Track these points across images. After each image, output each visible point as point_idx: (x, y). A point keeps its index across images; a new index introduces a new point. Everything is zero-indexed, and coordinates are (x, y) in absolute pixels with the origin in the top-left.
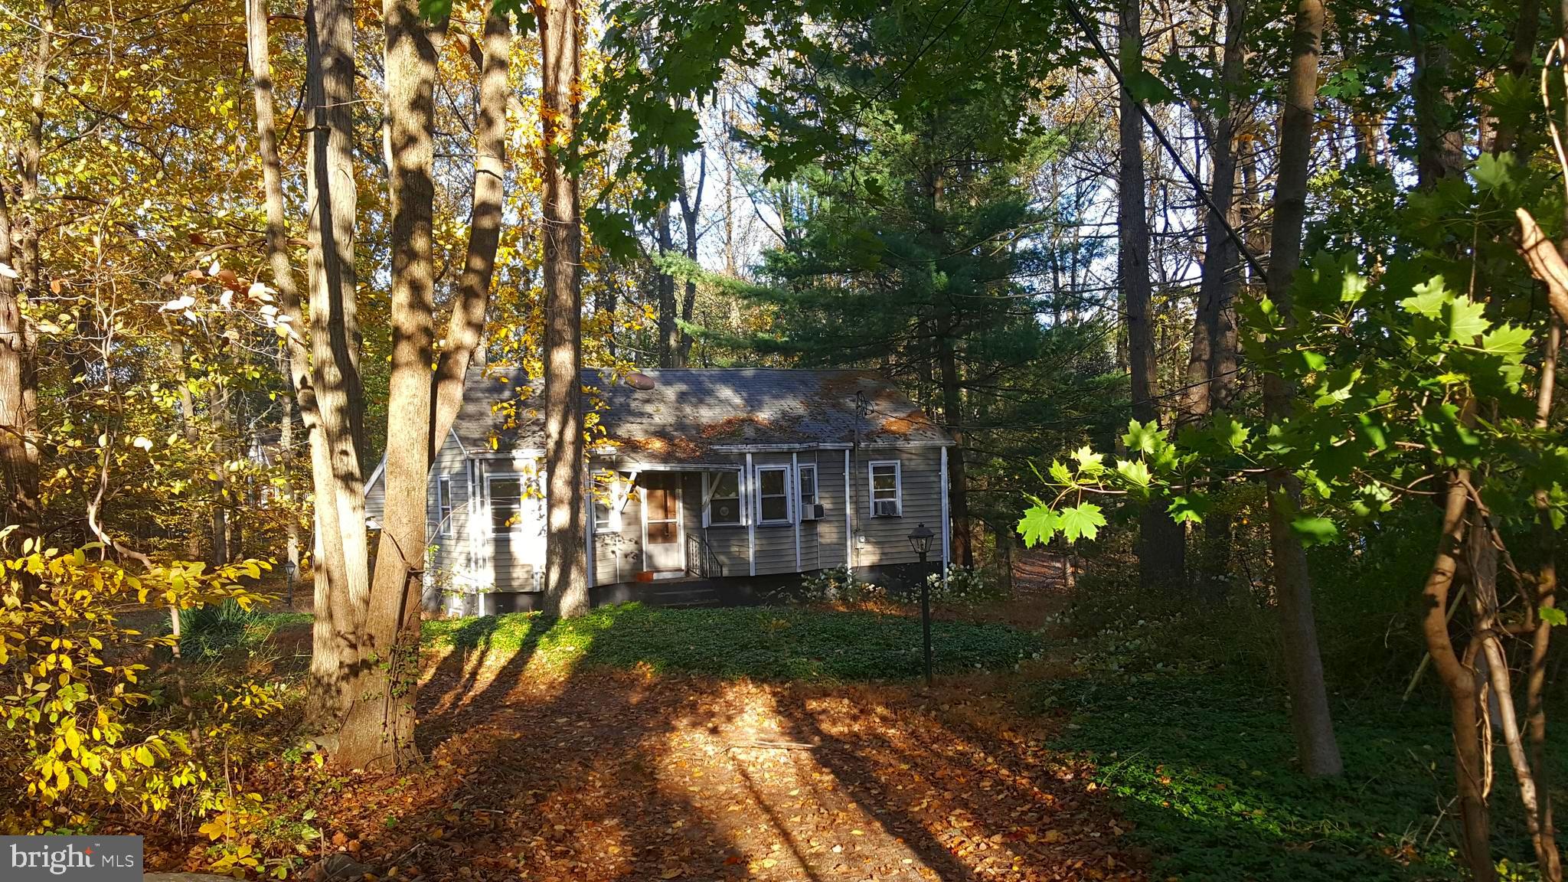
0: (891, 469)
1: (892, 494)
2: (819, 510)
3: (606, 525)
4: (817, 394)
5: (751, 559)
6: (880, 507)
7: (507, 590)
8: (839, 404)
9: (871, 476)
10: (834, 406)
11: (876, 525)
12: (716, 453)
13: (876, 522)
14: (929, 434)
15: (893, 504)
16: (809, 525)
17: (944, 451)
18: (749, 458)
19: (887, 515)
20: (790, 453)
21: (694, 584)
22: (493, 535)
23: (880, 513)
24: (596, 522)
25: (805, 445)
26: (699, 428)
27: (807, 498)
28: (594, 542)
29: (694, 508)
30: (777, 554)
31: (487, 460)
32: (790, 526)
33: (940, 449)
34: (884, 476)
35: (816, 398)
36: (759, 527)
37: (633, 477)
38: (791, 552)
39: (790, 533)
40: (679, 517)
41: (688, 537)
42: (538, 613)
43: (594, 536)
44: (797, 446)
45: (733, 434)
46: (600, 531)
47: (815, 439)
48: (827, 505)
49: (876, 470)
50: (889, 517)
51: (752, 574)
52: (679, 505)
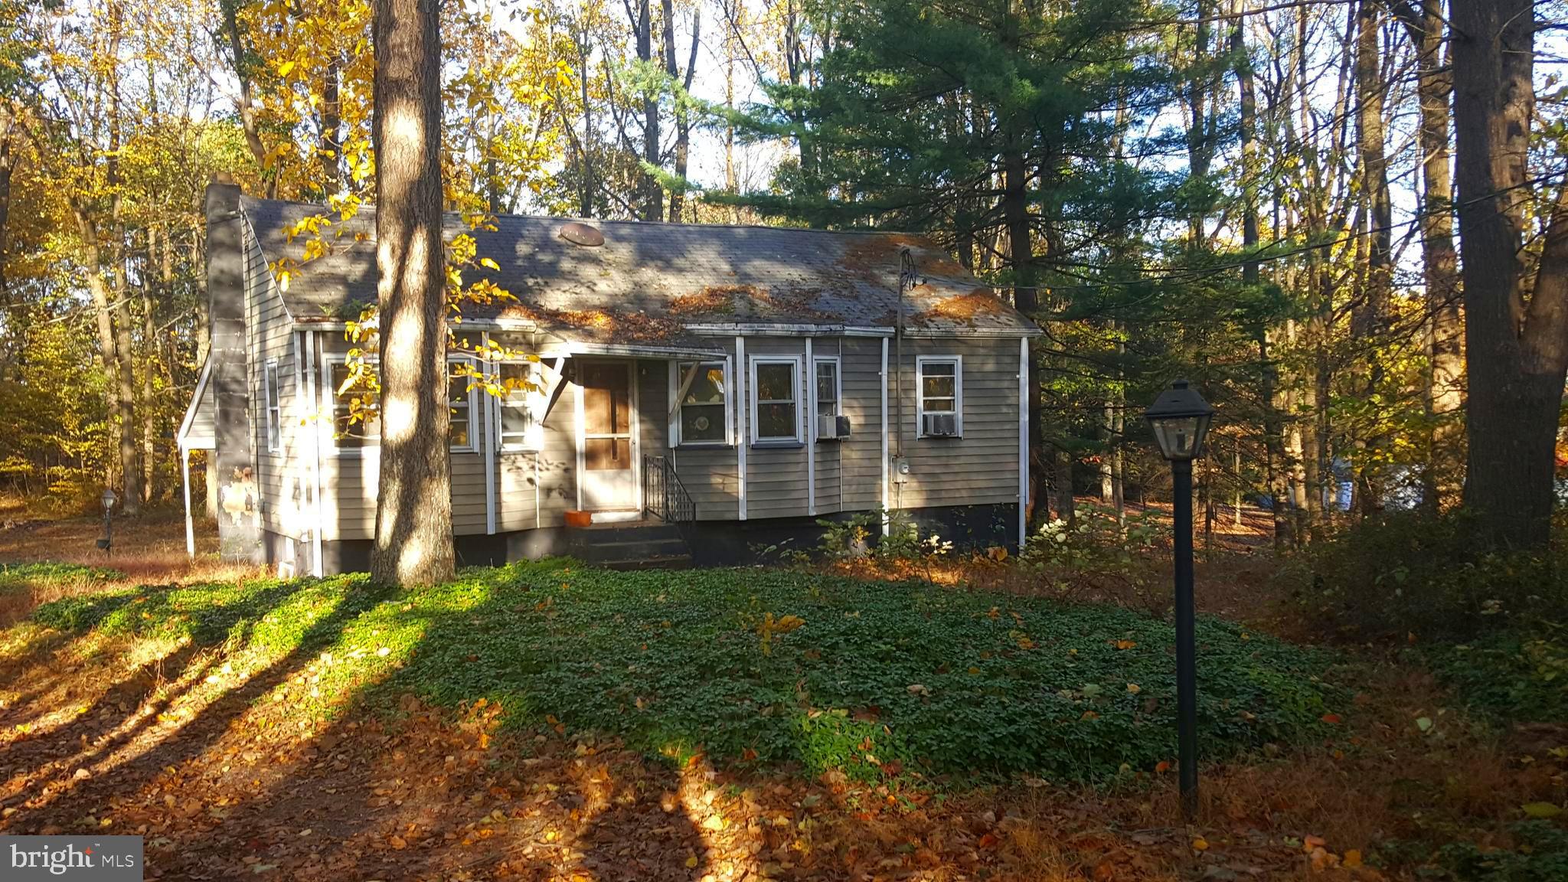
0: (950, 369)
1: (949, 405)
2: (842, 425)
3: (518, 440)
4: (840, 262)
5: (741, 495)
6: (931, 422)
7: (357, 536)
8: (873, 275)
9: (919, 378)
10: (864, 278)
11: (924, 449)
12: (690, 333)
13: (924, 445)
14: (1003, 319)
15: (950, 421)
16: (827, 445)
17: (1025, 343)
18: (740, 343)
19: (941, 436)
20: (801, 338)
21: (655, 532)
22: (337, 451)
23: (931, 431)
24: (501, 435)
25: (824, 328)
26: (667, 303)
27: (826, 403)
28: (497, 464)
29: (655, 415)
30: (781, 488)
31: (324, 333)
32: (799, 447)
33: (1019, 340)
34: (940, 380)
35: (840, 267)
36: (754, 448)
37: (560, 365)
38: (801, 485)
39: (801, 458)
40: (634, 432)
41: (645, 462)
42: (364, 577)
43: (498, 455)
44: (813, 327)
45: (716, 310)
46: (509, 447)
47: (839, 320)
48: (855, 420)
49: (927, 369)
50: (944, 438)
51: (743, 516)
52: (633, 415)
